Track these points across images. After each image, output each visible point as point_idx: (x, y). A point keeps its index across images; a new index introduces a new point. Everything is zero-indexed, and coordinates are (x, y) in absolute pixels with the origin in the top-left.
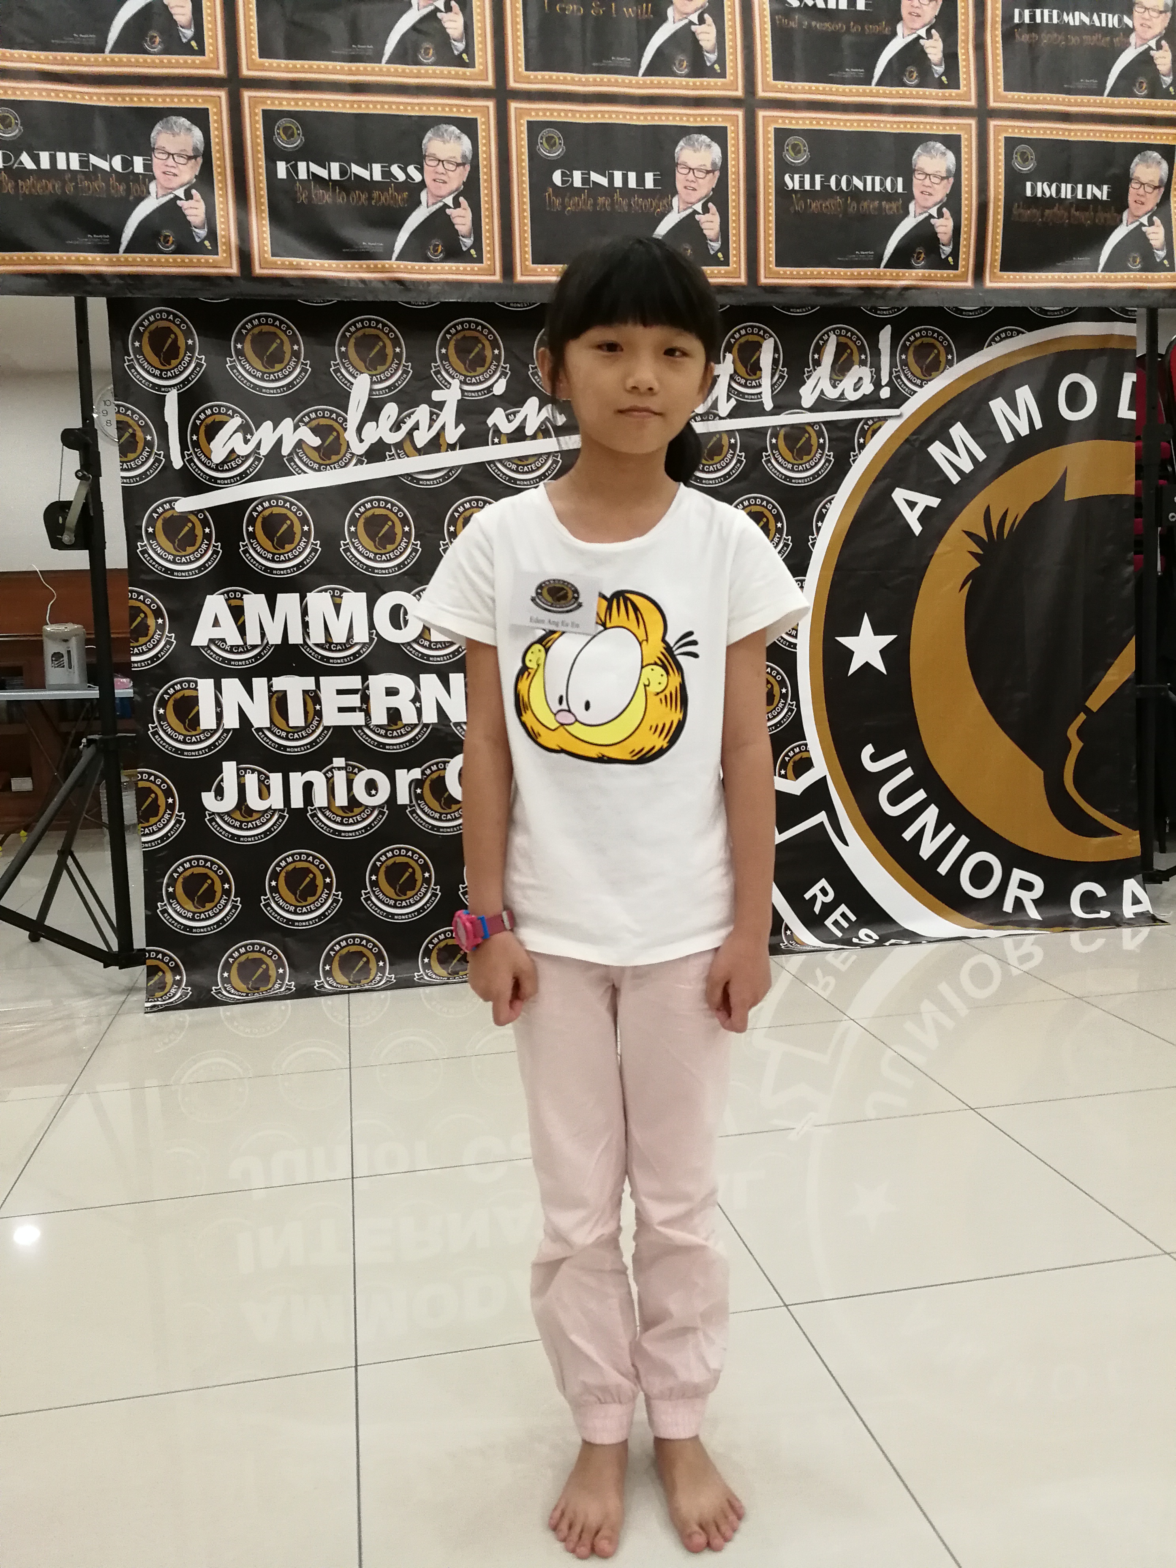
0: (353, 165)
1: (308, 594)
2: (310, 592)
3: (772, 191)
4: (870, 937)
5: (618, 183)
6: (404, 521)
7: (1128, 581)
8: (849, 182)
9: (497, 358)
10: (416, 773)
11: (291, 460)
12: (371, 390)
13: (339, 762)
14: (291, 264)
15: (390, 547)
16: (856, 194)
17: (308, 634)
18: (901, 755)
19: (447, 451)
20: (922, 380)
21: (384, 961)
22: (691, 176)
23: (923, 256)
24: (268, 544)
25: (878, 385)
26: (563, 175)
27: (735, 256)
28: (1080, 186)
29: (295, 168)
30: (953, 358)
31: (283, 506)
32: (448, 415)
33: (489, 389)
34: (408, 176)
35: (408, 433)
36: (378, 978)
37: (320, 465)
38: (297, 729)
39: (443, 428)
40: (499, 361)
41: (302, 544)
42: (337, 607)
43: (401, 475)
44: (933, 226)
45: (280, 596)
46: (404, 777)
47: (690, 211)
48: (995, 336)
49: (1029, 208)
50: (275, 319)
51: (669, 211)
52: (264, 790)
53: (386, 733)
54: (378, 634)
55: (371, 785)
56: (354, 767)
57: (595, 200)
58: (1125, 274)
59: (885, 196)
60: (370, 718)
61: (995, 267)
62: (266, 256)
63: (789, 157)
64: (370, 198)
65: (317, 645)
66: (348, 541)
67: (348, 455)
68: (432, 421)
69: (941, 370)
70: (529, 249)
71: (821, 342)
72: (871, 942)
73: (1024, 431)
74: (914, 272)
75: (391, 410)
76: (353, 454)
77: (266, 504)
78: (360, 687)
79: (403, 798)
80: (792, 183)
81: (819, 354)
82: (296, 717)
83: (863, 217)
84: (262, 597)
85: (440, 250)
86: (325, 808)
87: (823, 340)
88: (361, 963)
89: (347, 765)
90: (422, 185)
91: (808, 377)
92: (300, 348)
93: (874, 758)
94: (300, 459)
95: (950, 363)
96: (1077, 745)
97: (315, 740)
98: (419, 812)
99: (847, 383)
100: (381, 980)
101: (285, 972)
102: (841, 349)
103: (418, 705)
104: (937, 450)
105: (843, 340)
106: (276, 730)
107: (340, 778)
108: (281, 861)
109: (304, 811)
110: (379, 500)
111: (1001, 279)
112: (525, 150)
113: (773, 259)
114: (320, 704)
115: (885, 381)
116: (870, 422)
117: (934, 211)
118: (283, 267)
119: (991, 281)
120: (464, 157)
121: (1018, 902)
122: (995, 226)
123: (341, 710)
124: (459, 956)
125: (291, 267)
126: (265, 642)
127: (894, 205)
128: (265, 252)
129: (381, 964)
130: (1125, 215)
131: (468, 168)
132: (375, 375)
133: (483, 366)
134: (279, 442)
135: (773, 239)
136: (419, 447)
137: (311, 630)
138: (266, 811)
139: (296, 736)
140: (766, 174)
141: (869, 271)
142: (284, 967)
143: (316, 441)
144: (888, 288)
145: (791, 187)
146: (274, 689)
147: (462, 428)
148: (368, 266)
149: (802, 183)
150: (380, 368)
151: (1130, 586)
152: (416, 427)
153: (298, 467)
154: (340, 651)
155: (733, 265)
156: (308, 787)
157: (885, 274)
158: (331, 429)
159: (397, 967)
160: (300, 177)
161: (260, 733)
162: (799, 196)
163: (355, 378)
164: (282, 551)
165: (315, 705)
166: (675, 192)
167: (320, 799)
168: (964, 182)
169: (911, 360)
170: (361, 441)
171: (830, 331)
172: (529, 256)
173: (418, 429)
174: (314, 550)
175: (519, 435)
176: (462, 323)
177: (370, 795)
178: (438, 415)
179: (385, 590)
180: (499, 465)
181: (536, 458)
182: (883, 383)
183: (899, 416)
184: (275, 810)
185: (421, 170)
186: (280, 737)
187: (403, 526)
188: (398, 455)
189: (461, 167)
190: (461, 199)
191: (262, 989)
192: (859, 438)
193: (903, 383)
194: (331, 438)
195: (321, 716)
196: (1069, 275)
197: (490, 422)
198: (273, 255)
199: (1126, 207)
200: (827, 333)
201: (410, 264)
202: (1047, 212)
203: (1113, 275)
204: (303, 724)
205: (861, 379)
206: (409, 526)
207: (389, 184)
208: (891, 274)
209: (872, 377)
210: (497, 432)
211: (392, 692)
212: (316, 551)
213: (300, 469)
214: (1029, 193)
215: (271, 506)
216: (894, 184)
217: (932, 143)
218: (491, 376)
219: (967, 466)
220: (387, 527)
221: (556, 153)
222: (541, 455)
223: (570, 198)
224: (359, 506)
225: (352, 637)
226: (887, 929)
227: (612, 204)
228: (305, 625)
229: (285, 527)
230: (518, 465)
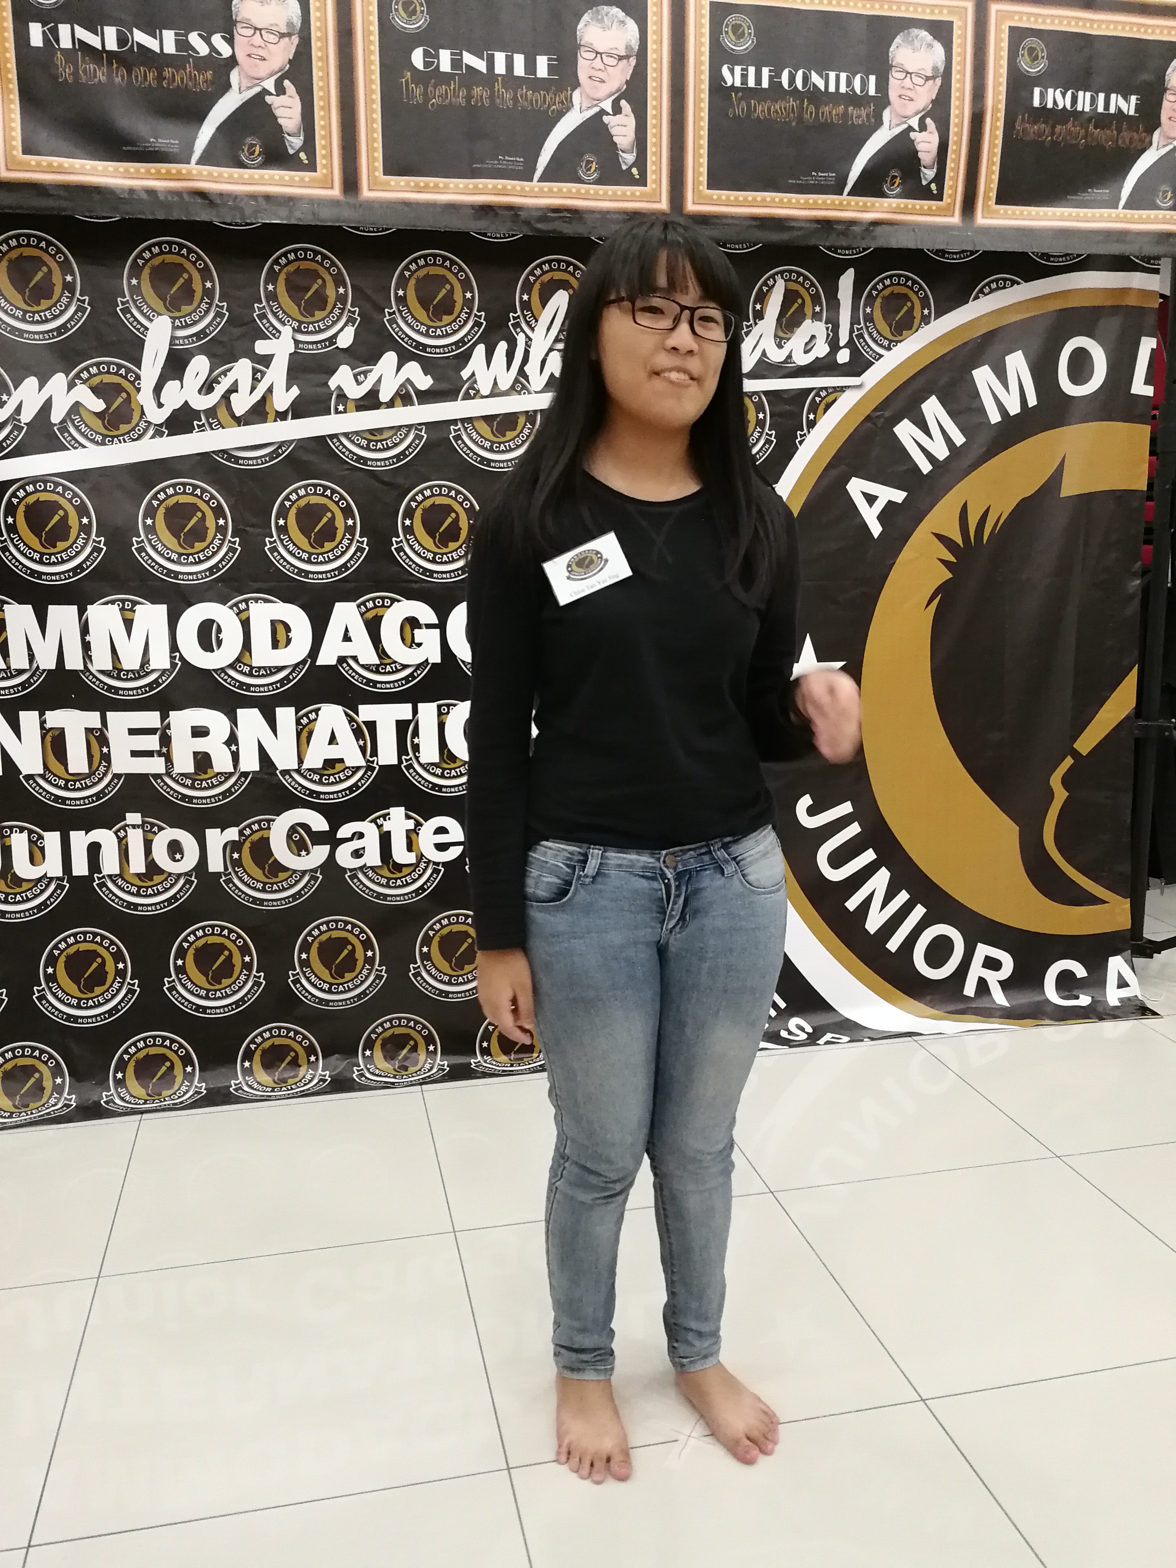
0: (135, 30)
1: (89, 607)
2: (92, 604)
3: (705, 86)
4: (802, 1029)
5: (500, 68)
6: (218, 512)
7: (1132, 597)
8: (806, 79)
9: (342, 299)
10: (232, 834)
11: (64, 429)
12: (173, 338)
13: (133, 818)
14: (50, 165)
15: (199, 546)
16: (815, 96)
17: (90, 657)
18: (846, 808)
19: (275, 421)
20: (891, 341)
21: (193, 1065)
22: (598, 63)
23: (898, 181)
24: (34, 542)
25: (834, 346)
26: (426, 54)
27: (654, 172)
28: (1102, 96)
29: (55, 32)
30: (930, 313)
31: (53, 492)
32: (277, 373)
33: (332, 340)
34: (212, 48)
35: (223, 396)
36: (184, 1088)
37: (105, 436)
38: (79, 777)
39: (270, 390)
40: (344, 303)
41: (80, 542)
42: (128, 624)
43: (213, 452)
44: (913, 141)
45: (52, 609)
46: (216, 838)
47: (596, 110)
48: (984, 287)
49: (1035, 123)
50: (40, 239)
51: (568, 109)
52: (36, 854)
53: (193, 784)
54: (182, 658)
55: (175, 848)
56: (153, 825)
57: (469, 89)
58: (1152, 213)
59: (852, 99)
60: (172, 764)
61: (989, 198)
62: (15, 153)
63: (728, 41)
64: (160, 78)
65: (102, 672)
66: (143, 537)
67: (143, 425)
68: (256, 381)
69: (914, 329)
70: (379, 154)
71: (765, 289)
72: (803, 1036)
73: (1014, 409)
74: (886, 202)
75: (199, 366)
76: (149, 423)
77: (30, 488)
78: (159, 726)
79: (216, 864)
80: (732, 77)
81: (762, 304)
82: (78, 761)
83: (823, 127)
84: (29, 608)
85: (257, 153)
86: (116, 876)
87: (767, 285)
88: (164, 1069)
89: (144, 822)
90: (233, 61)
91: (747, 334)
92: (74, 280)
93: (812, 811)
94: (77, 428)
95: (926, 320)
96: (1061, 795)
97: (102, 791)
98: (236, 881)
99: (796, 343)
100: (187, 1091)
101: (64, 1082)
102: (790, 297)
103: (234, 748)
104: (905, 430)
105: (793, 286)
106: (52, 778)
107: (135, 838)
108: (60, 942)
109: (89, 879)
110: (184, 485)
111: (995, 215)
112: (374, 18)
113: (704, 179)
114: (108, 747)
115: (843, 341)
116: (823, 394)
117: (914, 123)
118: (39, 169)
119: (983, 217)
120: (290, 24)
121: (982, 985)
122: (992, 145)
123: (135, 754)
124: (289, 1059)
125: (51, 169)
126: (35, 665)
127: (863, 112)
128: (14, 148)
129: (189, 1069)
130: (1156, 135)
131: (295, 40)
132: (179, 318)
133: (324, 309)
134: (47, 407)
135: (704, 151)
136: (238, 415)
137: (94, 652)
138: (39, 880)
139: (78, 785)
140: (698, 63)
141: (829, 198)
142: (63, 1076)
143: (99, 405)
144: (853, 223)
145: (729, 84)
146: (48, 725)
147: (295, 391)
148: (158, 172)
149: (744, 77)
150: (186, 309)
151: (1135, 605)
152: (234, 389)
153: (74, 439)
154: (131, 679)
155: (651, 185)
156: (94, 850)
157: (849, 204)
158: (119, 389)
159: (208, 1074)
160: (62, 46)
161: (31, 782)
162: (740, 94)
163: (152, 321)
164: (52, 550)
165: (101, 747)
166: (576, 84)
167: (110, 864)
168: (955, 85)
169: (878, 315)
170: (160, 405)
171: (777, 274)
172: (379, 164)
173: (237, 391)
174: (97, 550)
175: (370, 401)
176: (295, 251)
177: (174, 860)
178: (263, 374)
179: (192, 601)
180: (344, 441)
181: (393, 432)
182: (842, 344)
183: (859, 387)
184: (51, 879)
185: (230, 41)
186: (56, 786)
187: (217, 518)
188: (210, 425)
189: (287, 39)
190: (287, 83)
191: (32, 1106)
192: (809, 413)
193: (867, 344)
194: (120, 400)
195: (109, 761)
196: (1082, 212)
197: (333, 383)
198: (24, 152)
199: (1158, 125)
200: (773, 276)
201: (215, 170)
202: (1058, 127)
203: (1137, 213)
204: (87, 771)
205: (813, 337)
206: (225, 518)
207: (186, 59)
208: (857, 204)
209: (828, 335)
210: (342, 397)
211: (199, 732)
212: (99, 550)
213: (77, 441)
214: (1036, 103)
215: (36, 491)
216: (864, 84)
217: (915, 31)
218: (334, 323)
219: (941, 452)
220: (194, 520)
221: (419, 23)
222: (400, 428)
223: (435, 88)
224: (158, 492)
225: (148, 662)
226: (822, 1019)
227: (492, 97)
228: (86, 647)
229: (56, 518)
230: (369, 441)
